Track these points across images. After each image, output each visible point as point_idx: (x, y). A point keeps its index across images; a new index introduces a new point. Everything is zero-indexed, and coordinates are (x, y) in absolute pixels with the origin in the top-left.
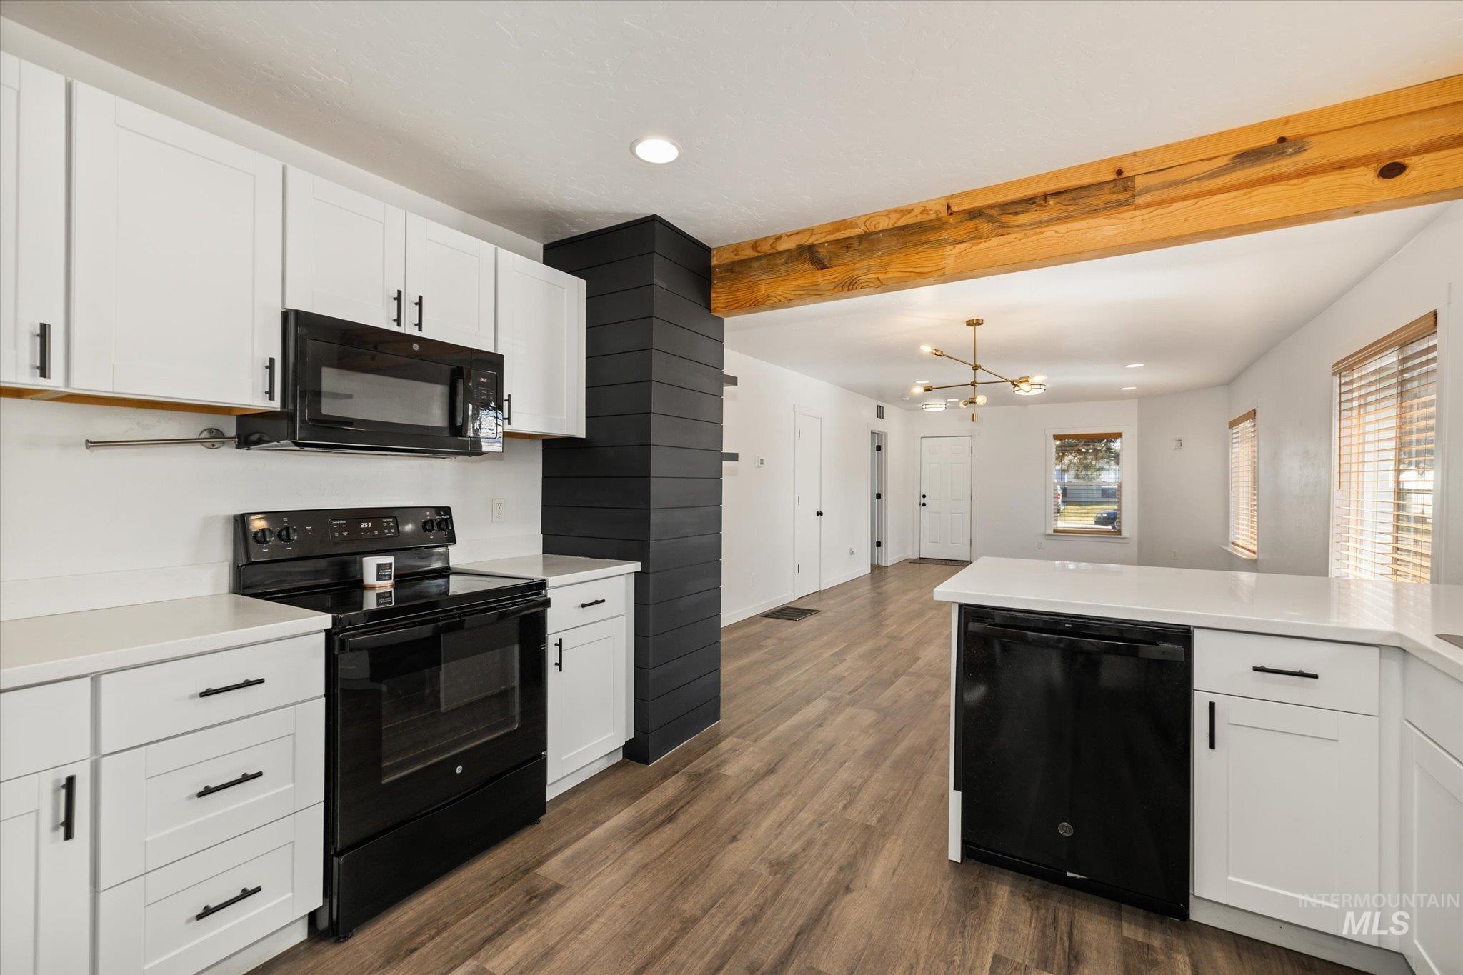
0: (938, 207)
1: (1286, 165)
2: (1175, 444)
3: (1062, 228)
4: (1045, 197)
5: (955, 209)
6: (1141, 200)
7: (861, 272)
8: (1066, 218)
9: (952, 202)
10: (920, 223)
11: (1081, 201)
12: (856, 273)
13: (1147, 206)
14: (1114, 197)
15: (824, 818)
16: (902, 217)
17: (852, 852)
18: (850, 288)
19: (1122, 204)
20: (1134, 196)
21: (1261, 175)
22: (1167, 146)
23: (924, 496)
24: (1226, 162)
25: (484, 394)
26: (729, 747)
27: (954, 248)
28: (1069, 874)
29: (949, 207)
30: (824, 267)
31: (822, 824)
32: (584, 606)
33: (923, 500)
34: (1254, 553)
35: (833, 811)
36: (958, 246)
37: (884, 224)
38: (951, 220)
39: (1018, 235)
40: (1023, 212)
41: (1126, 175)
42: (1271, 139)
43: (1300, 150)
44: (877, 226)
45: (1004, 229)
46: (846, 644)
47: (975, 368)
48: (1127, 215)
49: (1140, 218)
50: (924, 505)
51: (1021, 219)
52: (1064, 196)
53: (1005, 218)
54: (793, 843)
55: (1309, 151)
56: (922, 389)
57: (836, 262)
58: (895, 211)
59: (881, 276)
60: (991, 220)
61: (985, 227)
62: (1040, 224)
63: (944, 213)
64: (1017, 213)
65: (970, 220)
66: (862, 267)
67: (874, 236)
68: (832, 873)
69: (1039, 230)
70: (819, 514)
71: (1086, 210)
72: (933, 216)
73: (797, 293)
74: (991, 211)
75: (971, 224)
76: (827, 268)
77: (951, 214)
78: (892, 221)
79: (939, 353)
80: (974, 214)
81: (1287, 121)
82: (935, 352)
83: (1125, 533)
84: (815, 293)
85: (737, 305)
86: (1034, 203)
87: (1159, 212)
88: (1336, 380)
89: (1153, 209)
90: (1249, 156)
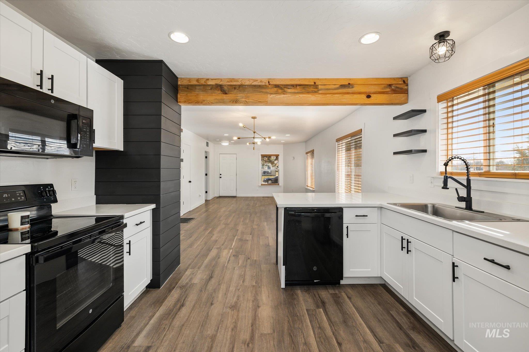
0: (265, 81)
1: (350, 90)
2: (293, 158)
3: (301, 95)
4: (297, 85)
5: (271, 83)
6: (320, 92)
7: (240, 97)
8: (302, 93)
9: (270, 81)
10: (260, 85)
11: (306, 89)
12: (238, 98)
13: (321, 94)
14: (313, 89)
15: (239, 288)
16: (254, 82)
17: (253, 295)
18: (236, 102)
19: (315, 92)
20: (318, 90)
21: (345, 92)
22: (326, 79)
23: (221, 174)
24: (338, 86)
25: (85, 128)
26: (190, 273)
27: (271, 95)
28: (315, 281)
29: (269, 82)
30: (226, 94)
31: (239, 290)
32: (137, 225)
33: (220, 176)
34: (314, 188)
35: (240, 284)
36: (272, 95)
37: (247, 83)
38: (270, 86)
39: (289, 95)
40: (290, 88)
41: (316, 84)
42: (347, 83)
43: (353, 87)
44: (245, 83)
45: (284, 93)
46: (211, 229)
47: (254, 133)
48: (317, 95)
49: (320, 97)
50: (221, 177)
51: (289, 90)
52: (301, 86)
53: (285, 89)
54: (233, 298)
55: (354, 88)
56: (237, 138)
57: (231, 93)
58: (252, 79)
59: (247, 100)
60: (281, 89)
61: (280, 91)
62: (295, 93)
63: (267, 84)
64: (289, 88)
65: (275, 87)
66: (240, 96)
67: (244, 86)
68: (251, 304)
69: (295, 95)
70: (190, 182)
71: (307, 92)
72: (264, 84)
73: (216, 101)
74: (281, 86)
75: (276, 89)
76: (227, 94)
77: (269, 84)
78: (251, 83)
79: (245, 127)
80: (277, 86)
81: (350, 79)
82: (243, 126)
83: (280, 185)
84: (223, 102)
85: (190, 102)
86: (293, 87)
87: (324, 96)
88: (337, 143)
89: (323, 95)
90: (343, 86)
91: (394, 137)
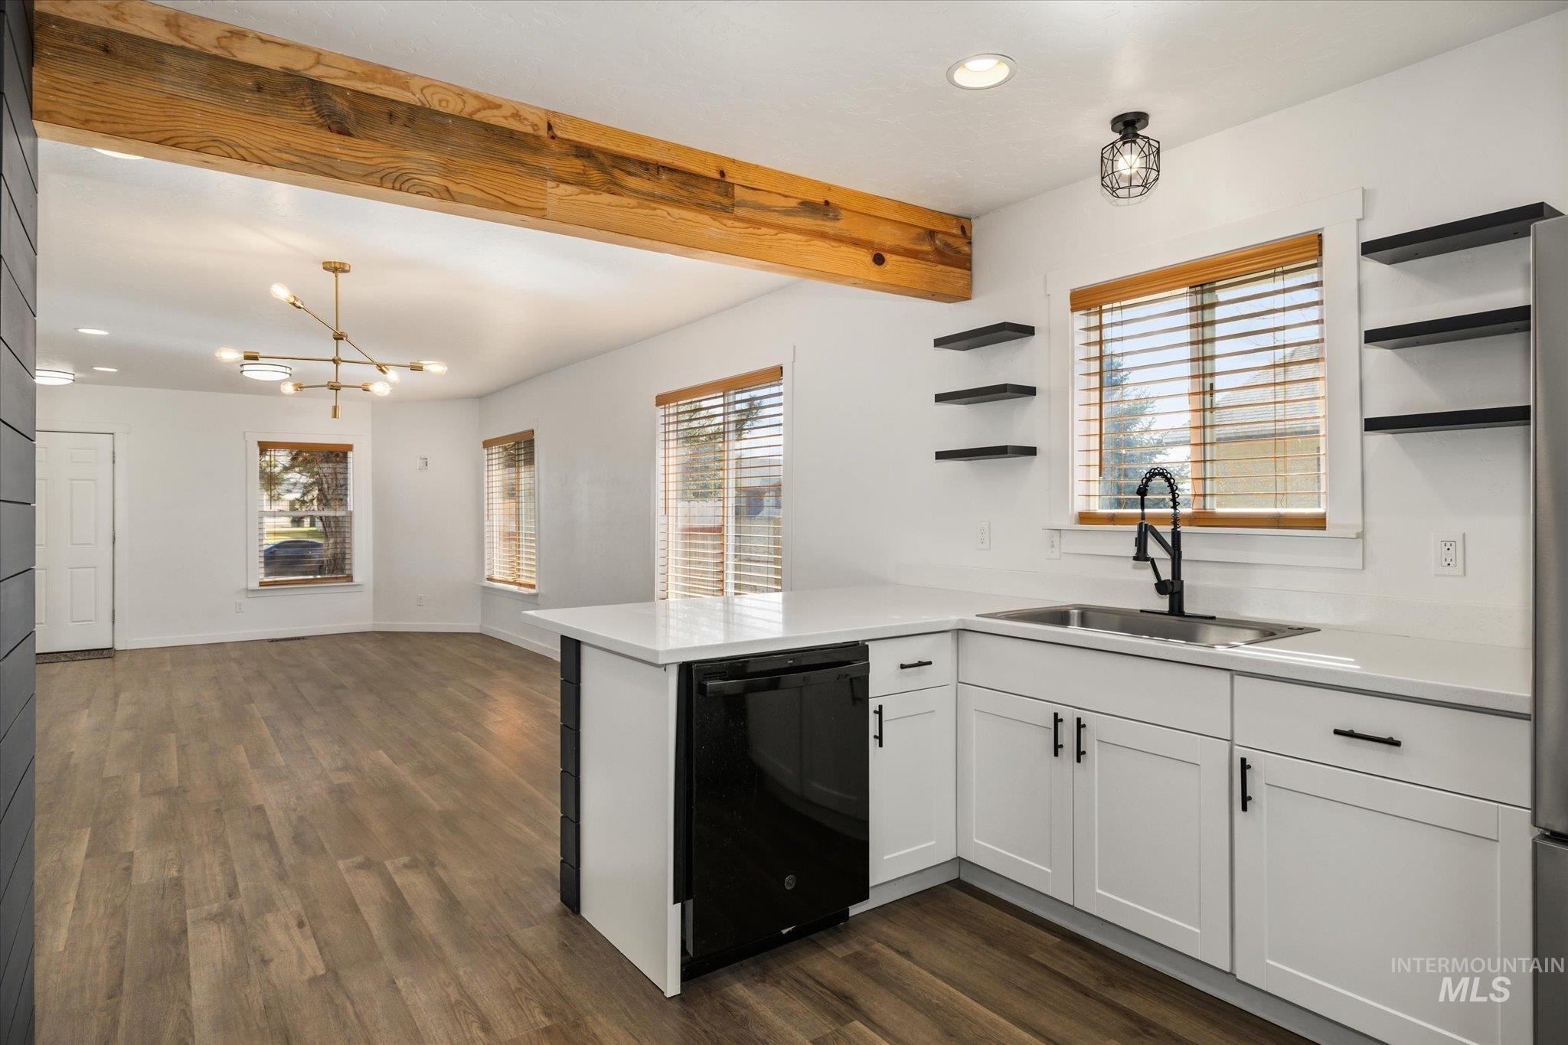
0: (536, 120)
1: (829, 226)
3: (676, 212)
4: (660, 168)
5: (559, 133)
6: (739, 211)
7: (414, 166)
8: (678, 201)
9: (553, 121)
10: (511, 132)
11: (691, 189)
12: (407, 165)
13: (742, 220)
14: (717, 198)
16: (484, 109)
18: (397, 186)
19: (725, 209)
20: (733, 205)
21: (815, 228)
22: (757, 166)
24: (795, 205)
27: (558, 186)
29: (550, 127)
30: (344, 132)
36: (562, 186)
37: (454, 107)
38: (554, 145)
39: (633, 202)
40: (635, 175)
41: (728, 179)
42: (821, 200)
43: (836, 218)
44: (444, 104)
45: (614, 187)
48: (729, 223)
49: (738, 230)
51: (633, 182)
52: (676, 176)
53: (617, 173)
55: (841, 221)
57: (371, 133)
58: (477, 97)
59: (452, 187)
60: (601, 168)
61: (595, 175)
62: (652, 197)
63: (543, 132)
64: (630, 174)
65: (577, 156)
66: (419, 158)
67: (437, 118)
69: (655, 205)
71: (694, 201)
72: (529, 130)
73: (285, 156)
74: (601, 158)
75: (578, 164)
76: (350, 135)
77: (553, 138)
78: (468, 109)
80: (583, 152)
81: (829, 188)
84: (327, 170)
85: (121, 127)
86: (647, 170)
87: (751, 230)
89: (748, 225)
90: (809, 207)
91: (936, 401)
